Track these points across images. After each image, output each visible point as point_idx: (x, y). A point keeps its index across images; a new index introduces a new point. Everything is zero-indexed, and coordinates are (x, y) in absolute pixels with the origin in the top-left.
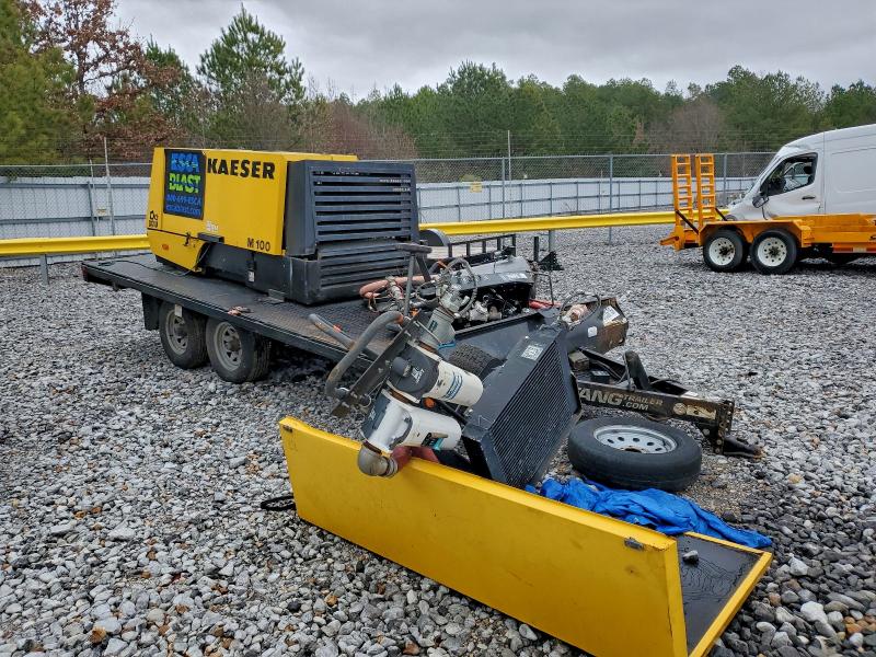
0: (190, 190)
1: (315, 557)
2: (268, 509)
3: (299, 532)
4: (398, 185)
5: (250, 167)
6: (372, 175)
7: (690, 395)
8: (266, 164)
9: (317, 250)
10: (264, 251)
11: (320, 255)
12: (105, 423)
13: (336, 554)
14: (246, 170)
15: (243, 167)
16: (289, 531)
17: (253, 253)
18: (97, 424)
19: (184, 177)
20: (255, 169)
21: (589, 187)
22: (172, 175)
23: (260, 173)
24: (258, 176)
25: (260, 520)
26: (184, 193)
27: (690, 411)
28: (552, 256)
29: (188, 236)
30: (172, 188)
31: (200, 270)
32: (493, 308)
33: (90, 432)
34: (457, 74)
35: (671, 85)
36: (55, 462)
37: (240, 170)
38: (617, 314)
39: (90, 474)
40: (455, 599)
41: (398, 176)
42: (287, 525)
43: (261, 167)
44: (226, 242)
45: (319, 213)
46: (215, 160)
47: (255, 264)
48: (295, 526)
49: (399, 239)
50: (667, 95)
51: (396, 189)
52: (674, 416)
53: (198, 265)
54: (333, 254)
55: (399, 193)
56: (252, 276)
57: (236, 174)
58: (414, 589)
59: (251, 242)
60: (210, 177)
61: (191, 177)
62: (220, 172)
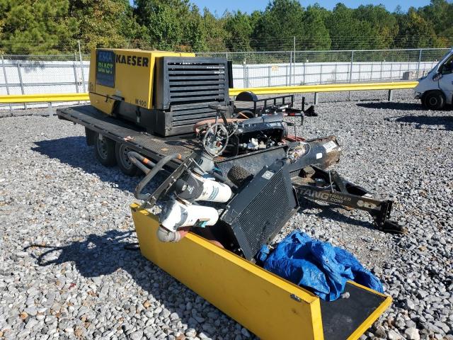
0: (108, 72)
1: (145, 278)
2: (128, 249)
3: (140, 264)
4: (217, 70)
5: (136, 60)
6: (203, 64)
7: (368, 196)
8: (144, 59)
9: (170, 107)
10: (143, 106)
11: (172, 110)
12: (60, 195)
13: (156, 278)
14: (135, 61)
15: (133, 60)
16: (135, 263)
17: (139, 107)
18: (56, 196)
19: (105, 65)
20: (139, 61)
21: (342, 67)
22: (100, 64)
23: (141, 63)
24: (140, 65)
25: (122, 255)
26: (105, 73)
27: (366, 205)
28: (312, 108)
29: (107, 97)
30: (99, 70)
31: (114, 115)
32: (262, 142)
33: (51, 201)
34: (272, 4)
35: (398, 8)
36: (30, 216)
37: (131, 62)
38: (335, 146)
39: (45, 224)
40: (212, 309)
41: (217, 64)
42: (135, 259)
43: (142, 60)
44: (126, 101)
45: (171, 86)
46: (120, 56)
47: (140, 113)
48: (140, 260)
49: (218, 100)
50: (394, 13)
51: (215, 72)
52: (357, 207)
53: (113, 112)
54: (179, 109)
55: (218, 74)
56: (138, 119)
57: (130, 64)
58: (191, 302)
59: (137, 101)
60: (118, 65)
61: (108, 64)
62: (122, 62)
